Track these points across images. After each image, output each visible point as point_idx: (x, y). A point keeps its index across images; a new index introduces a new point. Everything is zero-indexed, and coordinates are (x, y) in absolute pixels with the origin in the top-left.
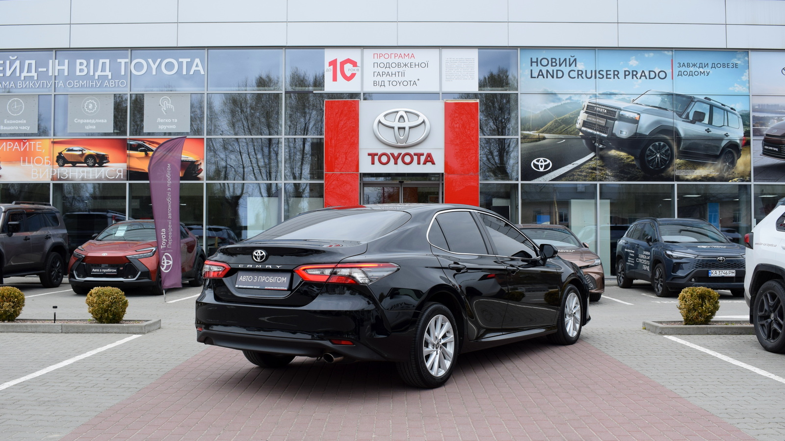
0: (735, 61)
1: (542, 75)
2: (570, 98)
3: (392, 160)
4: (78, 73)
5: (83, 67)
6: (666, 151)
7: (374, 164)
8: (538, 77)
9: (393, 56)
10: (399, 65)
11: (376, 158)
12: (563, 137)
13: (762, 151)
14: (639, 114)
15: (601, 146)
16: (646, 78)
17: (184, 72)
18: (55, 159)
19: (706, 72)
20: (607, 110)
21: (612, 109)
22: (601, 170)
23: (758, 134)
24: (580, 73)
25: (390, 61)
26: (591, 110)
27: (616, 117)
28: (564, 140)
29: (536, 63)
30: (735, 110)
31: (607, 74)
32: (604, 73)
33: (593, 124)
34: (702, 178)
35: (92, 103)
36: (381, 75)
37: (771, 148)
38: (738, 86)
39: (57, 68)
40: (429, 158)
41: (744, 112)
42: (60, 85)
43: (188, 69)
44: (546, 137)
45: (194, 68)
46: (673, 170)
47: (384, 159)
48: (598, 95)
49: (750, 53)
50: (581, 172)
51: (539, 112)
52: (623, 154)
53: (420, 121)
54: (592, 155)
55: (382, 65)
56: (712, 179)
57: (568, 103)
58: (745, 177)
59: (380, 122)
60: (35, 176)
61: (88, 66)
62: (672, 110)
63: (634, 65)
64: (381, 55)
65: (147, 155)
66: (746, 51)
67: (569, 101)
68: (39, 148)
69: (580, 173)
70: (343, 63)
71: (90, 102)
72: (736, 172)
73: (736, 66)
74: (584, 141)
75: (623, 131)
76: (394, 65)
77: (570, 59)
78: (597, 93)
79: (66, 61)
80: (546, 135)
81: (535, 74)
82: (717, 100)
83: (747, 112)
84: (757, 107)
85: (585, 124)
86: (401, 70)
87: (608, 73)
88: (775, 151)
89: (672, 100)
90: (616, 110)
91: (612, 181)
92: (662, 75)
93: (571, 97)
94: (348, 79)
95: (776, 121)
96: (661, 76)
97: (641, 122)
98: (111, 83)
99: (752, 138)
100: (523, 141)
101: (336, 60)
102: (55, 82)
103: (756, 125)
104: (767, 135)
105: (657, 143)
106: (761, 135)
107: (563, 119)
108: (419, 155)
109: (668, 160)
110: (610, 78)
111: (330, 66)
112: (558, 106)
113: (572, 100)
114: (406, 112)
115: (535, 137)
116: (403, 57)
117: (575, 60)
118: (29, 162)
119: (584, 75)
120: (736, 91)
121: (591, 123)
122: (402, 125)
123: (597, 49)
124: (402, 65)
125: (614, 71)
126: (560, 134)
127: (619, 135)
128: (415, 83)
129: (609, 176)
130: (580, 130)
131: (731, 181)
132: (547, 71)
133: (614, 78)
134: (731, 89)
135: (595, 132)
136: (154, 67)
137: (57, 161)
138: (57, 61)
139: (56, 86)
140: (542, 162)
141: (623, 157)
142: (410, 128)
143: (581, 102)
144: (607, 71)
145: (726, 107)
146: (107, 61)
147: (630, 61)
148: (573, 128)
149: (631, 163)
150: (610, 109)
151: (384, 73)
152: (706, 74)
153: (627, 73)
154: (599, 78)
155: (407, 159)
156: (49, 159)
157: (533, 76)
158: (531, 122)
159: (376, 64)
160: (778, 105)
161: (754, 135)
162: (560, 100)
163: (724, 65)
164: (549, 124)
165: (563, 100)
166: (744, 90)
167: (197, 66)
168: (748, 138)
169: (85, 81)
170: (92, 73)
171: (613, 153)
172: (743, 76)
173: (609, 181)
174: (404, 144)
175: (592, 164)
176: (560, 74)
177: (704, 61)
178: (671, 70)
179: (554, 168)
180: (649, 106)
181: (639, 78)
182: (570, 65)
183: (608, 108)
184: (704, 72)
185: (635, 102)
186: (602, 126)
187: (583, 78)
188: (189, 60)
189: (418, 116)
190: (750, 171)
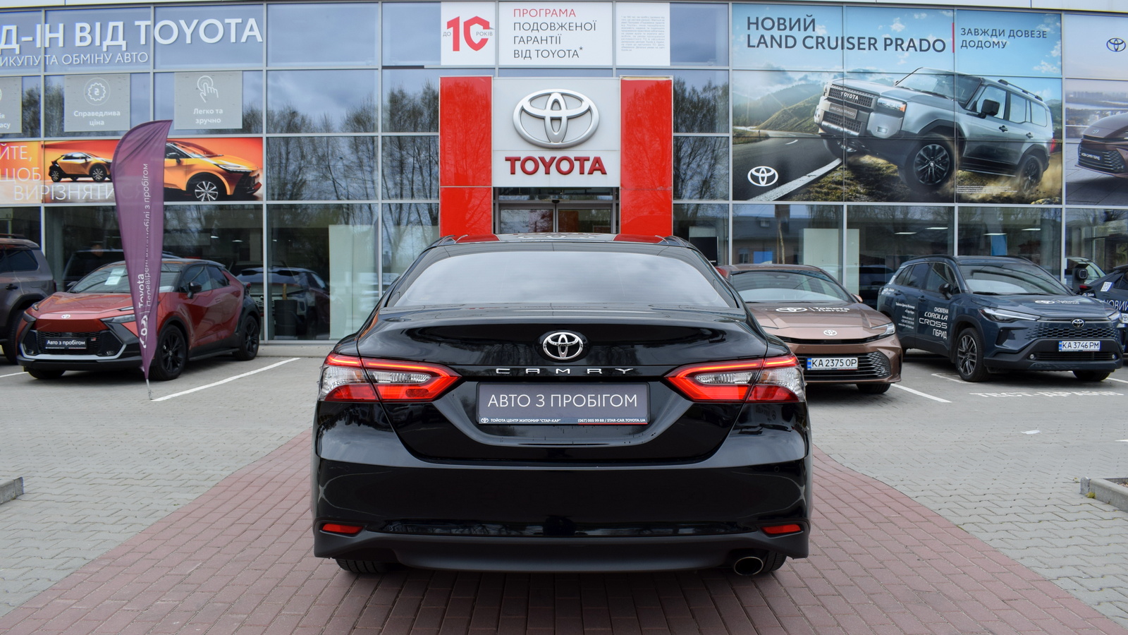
0: (1043, 28)
1: (765, 43)
2: (805, 78)
3: (542, 168)
4: (78, 43)
5: (86, 34)
6: (944, 158)
7: (514, 173)
8: (758, 46)
9: (543, 13)
10: (552, 26)
11: (518, 164)
12: (795, 136)
13: (1077, 160)
14: (904, 103)
15: (850, 150)
16: (916, 50)
17: (233, 40)
18: (48, 171)
19: (1000, 43)
20: (859, 96)
21: (866, 95)
22: (849, 185)
23: (1074, 135)
24: (820, 40)
25: (539, 20)
26: (835, 95)
27: (872, 107)
28: (796, 141)
29: (755, 25)
30: (1041, 100)
31: (859, 43)
32: (855, 41)
33: (838, 116)
34: (994, 197)
35: (99, 87)
36: (526, 41)
37: (1090, 156)
38: (1046, 64)
39: (48, 35)
40: (597, 165)
41: (1055, 103)
42: (52, 61)
43: (238, 36)
44: (770, 136)
45: (247, 33)
46: (953, 187)
47: (530, 166)
48: (846, 74)
49: (1064, 16)
50: (821, 187)
51: (759, 98)
52: (881, 162)
53: (584, 108)
54: (836, 162)
55: (527, 27)
56: (1008, 200)
57: (802, 85)
58: (1053, 197)
59: (523, 110)
60: (19, 196)
61: (92, 32)
62: (952, 98)
63: (899, 30)
64: (525, 11)
65: (179, 163)
66: (1058, 13)
67: (803, 82)
68: (24, 156)
69: (818, 190)
70: (468, 24)
71: (96, 86)
72: (1041, 190)
73: (1043, 35)
74: (825, 141)
75: (882, 127)
76: (544, 26)
77: (805, 20)
78: (845, 71)
79: (61, 26)
80: (770, 133)
81: (754, 41)
82: (1016, 84)
83: (1058, 103)
84: (1072, 96)
85: (827, 116)
86: (554, 33)
87: (862, 41)
88: (1096, 160)
89: (952, 82)
90: (872, 97)
91: (865, 201)
92: (939, 46)
93: (806, 76)
94: (477, 47)
95: (1097, 116)
96: (935, 47)
97: (909, 115)
98: (126, 58)
99: (1064, 140)
100: (737, 141)
101: (457, 20)
102: (45, 58)
103: (1070, 121)
104: (1085, 137)
105: (930, 147)
106: (1077, 137)
107: (794, 109)
108: (582, 160)
109: (945, 171)
110: (864, 49)
111: (448, 28)
112: (787, 89)
113: (809, 81)
114: (563, 94)
115: (754, 135)
116: (558, 14)
117: (813, 21)
118: (11, 176)
119: (825, 44)
120: (1043, 72)
121: (836, 115)
122: (556, 114)
123: (844, 5)
124: (557, 26)
125: (870, 39)
126: (789, 131)
127: (875, 133)
128: (576, 54)
129: (860, 193)
130: (820, 125)
131: (1033, 203)
132: (772, 37)
133: (870, 49)
134: (1036, 68)
135: (841, 129)
136: (188, 32)
137: (50, 174)
138: (47, 26)
139: (47, 63)
140: (763, 172)
141: (882, 166)
142: (569, 118)
143: (821, 83)
144: (859, 38)
145: (1029, 95)
146: (120, 24)
147: (892, 24)
148: (809, 122)
149: (892, 174)
150: (863, 94)
151: (529, 39)
152: (1001, 45)
153: (888, 42)
154: (848, 48)
155: (565, 166)
156: (39, 171)
157: (751, 44)
158: (748, 113)
159: (517, 26)
160: (1101, 93)
161: (1067, 137)
162: (790, 80)
163: (1026, 34)
164: (774, 116)
165: (795, 81)
166: (1053, 70)
167: (251, 29)
168: (1059, 141)
169: (89, 55)
170: (98, 43)
171: (867, 159)
172: (1053, 50)
173: (862, 201)
174: (560, 143)
175: (837, 176)
176: (791, 42)
177: (999, 27)
178: (952, 39)
179: (782, 182)
180: (919, 91)
181: (905, 49)
182: (806, 29)
183: (860, 94)
184: (998, 42)
185: (900, 85)
186: (852, 120)
187: (824, 48)
188: (239, 21)
189: (581, 100)
190: (1061, 189)
